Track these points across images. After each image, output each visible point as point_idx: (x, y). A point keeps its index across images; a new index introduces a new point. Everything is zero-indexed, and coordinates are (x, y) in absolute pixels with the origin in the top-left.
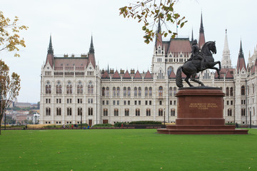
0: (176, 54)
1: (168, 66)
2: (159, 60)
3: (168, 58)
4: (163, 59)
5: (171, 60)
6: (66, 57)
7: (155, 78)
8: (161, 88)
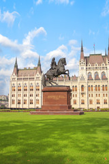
0: (93, 64)
1: (88, 72)
2: (82, 68)
3: (88, 67)
4: (85, 67)
5: (90, 68)
6: (25, 69)
7: (79, 80)
8: (82, 86)
